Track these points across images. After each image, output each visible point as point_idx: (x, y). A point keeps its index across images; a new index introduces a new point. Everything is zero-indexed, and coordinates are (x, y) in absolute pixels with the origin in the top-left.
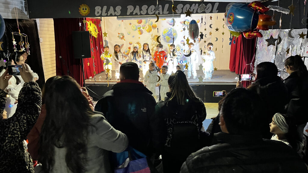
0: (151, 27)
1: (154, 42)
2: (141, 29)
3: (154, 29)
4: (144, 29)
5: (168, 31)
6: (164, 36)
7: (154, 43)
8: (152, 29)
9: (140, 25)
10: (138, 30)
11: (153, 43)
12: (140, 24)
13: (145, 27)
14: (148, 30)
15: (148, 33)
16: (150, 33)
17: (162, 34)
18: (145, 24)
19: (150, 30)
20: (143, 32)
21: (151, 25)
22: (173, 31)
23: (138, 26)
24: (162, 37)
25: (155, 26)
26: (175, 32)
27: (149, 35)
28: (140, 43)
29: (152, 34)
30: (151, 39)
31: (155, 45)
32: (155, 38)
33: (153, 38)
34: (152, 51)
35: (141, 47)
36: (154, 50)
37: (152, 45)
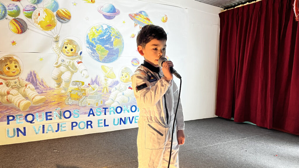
0: (52, 16)
2: (22, 16)
3: (62, 22)
4: (30, 17)
5: (101, 32)
6: (92, 45)
8: (56, 21)
9: (17, 6)
10: (11, 18)
12: (18, 3)
13: (36, 13)
14: (45, 24)
15: (43, 32)
16: (49, 32)
17: (86, 39)
18: (35, 5)
19: (49, 24)
20: (28, 27)
21: (53, 11)
22: (112, 34)
23: (8, 6)
24: (87, 47)
25: (66, 14)
26: (118, 38)
27: (48, 36)
28: (15, 58)
29: (57, 34)
30: (54, 49)
31: (66, 66)
32: (66, 48)
33: (60, 46)
34: (57, 84)
35: (20, 73)
36: (63, 81)
37: (57, 67)
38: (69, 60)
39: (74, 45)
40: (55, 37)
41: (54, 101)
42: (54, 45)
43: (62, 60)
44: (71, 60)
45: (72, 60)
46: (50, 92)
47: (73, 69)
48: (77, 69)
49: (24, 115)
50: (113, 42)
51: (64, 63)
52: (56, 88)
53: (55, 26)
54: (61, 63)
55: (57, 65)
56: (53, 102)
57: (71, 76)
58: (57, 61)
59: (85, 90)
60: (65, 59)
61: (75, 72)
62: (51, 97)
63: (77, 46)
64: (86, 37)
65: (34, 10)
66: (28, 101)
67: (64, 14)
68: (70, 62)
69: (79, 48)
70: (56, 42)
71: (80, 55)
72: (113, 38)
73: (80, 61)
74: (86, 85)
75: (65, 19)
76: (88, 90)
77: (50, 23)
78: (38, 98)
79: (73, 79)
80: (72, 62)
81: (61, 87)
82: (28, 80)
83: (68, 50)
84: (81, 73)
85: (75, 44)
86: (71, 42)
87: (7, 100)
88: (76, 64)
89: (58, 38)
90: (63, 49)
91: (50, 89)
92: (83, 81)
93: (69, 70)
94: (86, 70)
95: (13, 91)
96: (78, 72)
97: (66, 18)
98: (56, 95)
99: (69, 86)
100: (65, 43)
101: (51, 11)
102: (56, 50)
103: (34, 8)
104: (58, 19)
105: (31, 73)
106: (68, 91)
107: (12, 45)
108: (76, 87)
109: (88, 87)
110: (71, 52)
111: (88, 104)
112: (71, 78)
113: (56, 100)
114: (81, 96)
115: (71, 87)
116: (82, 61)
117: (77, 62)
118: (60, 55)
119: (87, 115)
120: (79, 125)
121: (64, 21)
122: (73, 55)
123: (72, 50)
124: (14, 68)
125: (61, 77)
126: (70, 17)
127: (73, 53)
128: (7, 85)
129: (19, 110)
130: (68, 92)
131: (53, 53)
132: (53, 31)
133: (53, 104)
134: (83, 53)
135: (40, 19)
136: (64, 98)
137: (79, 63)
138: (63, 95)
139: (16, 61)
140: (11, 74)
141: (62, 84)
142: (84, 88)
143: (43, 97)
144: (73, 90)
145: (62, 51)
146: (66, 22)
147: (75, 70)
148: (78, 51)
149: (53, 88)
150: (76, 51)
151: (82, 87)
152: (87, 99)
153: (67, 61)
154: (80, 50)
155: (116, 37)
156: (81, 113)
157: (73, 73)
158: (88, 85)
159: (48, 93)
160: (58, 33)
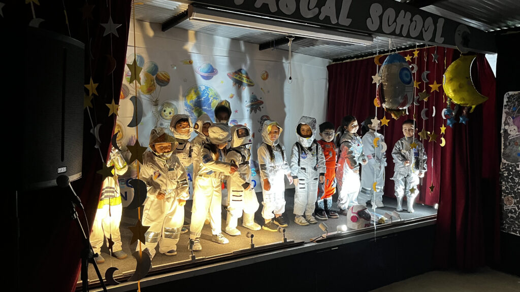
0: (152, 80)
1: (161, 121)
3: (161, 86)
6: (191, 107)
17: (184, 102)
19: (149, 88)
21: (153, 75)
22: (210, 95)
24: (185, 110)
25: (165, 77)
26: (216, 99)
29: (157, 98)
32: (165, 111)
33: (159, 110)
35: (122, 137)
38: (167, 124)
39: (172, 108)
40: (154, 101)
42: (154, 109)
43: (161, 124)
50: (211, 103)
53: (154, 90)
54: (160, 127)
58: (156, 125)
60: (164, 123)
63: (175, 109)
67: (162, 76)
69: (178, 111)
70: (156, 105)
72: (211, 100)
75: (164, 82)
77: (151, 87)
83: (167, 114)
85: (174, 107)
89: (157, 102)
90: (162, 112)
97: (166, 81)
100: (164, 107)
101: (151, 75)
102: (155, 113)
104: (157, 82)
110: (169, 115)
118: (159, 118)
121: (163, 84)
123: (170, 113)
126: (169, 80)
127: (171, 116)
139: (119, 126)
145: (161, 115)
146: (165, 85)
150: (174, 113)
155: (214, 98)
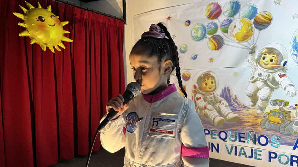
0: (249, 25)
1: (260, 70)
2: (219, 33)
3: (260, 29)
4: (226, 31)
7: (260, 75)
8: (254, 28)
9: (215, 24)
10: (209, 36)
11: (256, 76)
12: (215, 21)
13: (232, 25)
14: (241, 36)
15: (239, 45)
16: (245, 43)
17: (292, 44)
18: (232, 18)
19: (245, 34)
20: (225, 42)
21: (251, 19)
23: (208, 26)
24: (294, 54)
25: (265, 18)
27: (243, 48)
28: (212, 74)
29: (253, 45)
30: (250, 61)
31: (264, 81)
32: (264, 58)
33: (256, 57)
34: (252, 102)
36: (259, 98)
37: (253, 82)
38: (267, 74)
39: (274, 54)
40: (251, 48)
41: (249, 122)
42: (250, 57)
43: (259, 74)
44: (270, 73)
45: (273, 73)
46: (244, 110)
47: (273, 84)
48: (279, 84)
49: (218, 131)
51: (261, 77)
52: (251, 107)
53: (252, 36)
54: (258, 78)
55: (253, 80)
56: (247, 122)
57: (271, 93)
58: (252, 76)
59: (290, 112)
60: (262, 72)
61: (275, 88)
62: (245, 117)
63: (279, 54)
64: (292, 40)
65: (231, 23)
66: (222, 118)
67: (263, 18)
68: (269, 76)
69: (282, 57)
70: (251, 53)
71: (284, 66)
73: (283, 73)
74: (291, 107)
75: (265, 25)
76: (295, 112)
77: (247, 33)
78: (232, 115)
79: (273, 98)
80: (271, 76)
81: (257, 106)
82: (222, 96)
83: (267, 62)
84: (285, 89)
85: (277, 53)
86: (271, 51)
87: (204, 114)
88: (277, 78)
89: (254, 49)
90: (261, 60)
91: (244, 108)
92: (287, 100)
93: (268, 85)
94: (292, 85)
95: (210, 106)
96: (280, 88)
97: (265, 22)
98: (250, 115)
99: (266, 106)
100: (263, 53)
101: (247, 20)
102: (252, 62)
103: (231, 21)
104: (256, 26)
105: (225, 88)
106: (266, 111)
107: (209, 62)
108: (277, 107)
109: (295, 108)
110: (271, 63)
111: (294, 132)
112: (269, 96)
113: (251, 121)
114: (284, 121)
115: (270, 107)
116: (287, 74)
117: (279, 75)
118: (257, 68)
119: (293, 147)
120: (279, 157)
121: (263, 27)
122: (274, 67)
123: (272, 60)
124: (211, 84)
125: (256, 95)
126: (270, 20)
127: (273, 64)
128: (205, 100)
129: (213, 125)
130: (264, 113)
131: (248, 66)
132: (249, 41)
133: (247, 125)
134: (287, 63)
135: (236, 31)
136: (260, 120)
137: (281, 76)
138: (259, 116)
139: (213, 77)
140: (208, 89)
141: (257, 102)
142: (288, 109)
143: (236, 115)
144: (273, 111)
145: (259, 63)
146: (265, 27)
147: (276, 86)
148: (281, 61)
149: (248, 106)
150: (277, 61)
151: (286, 109)
152: (293, 126)
153: (265, 74)
154: (283, 60)
156: (283, 142)
157: (272, 89)
158: (294, 106)
159: (242, 112)
160: (255, 43)
